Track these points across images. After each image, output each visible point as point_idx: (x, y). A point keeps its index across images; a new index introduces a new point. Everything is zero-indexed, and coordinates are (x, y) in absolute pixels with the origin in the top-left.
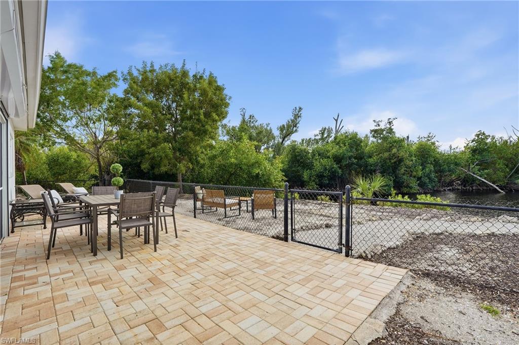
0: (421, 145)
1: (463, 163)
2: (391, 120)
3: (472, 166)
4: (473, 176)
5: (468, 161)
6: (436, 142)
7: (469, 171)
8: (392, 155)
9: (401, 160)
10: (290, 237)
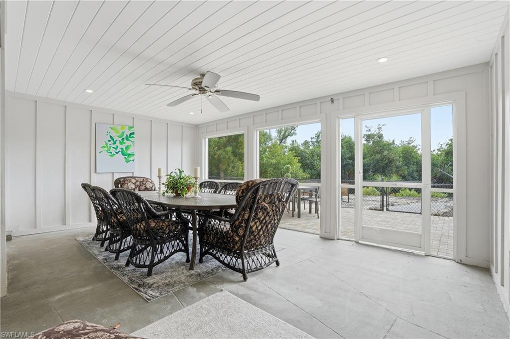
0: (405, 148)
1: (439, 163)
2: (380, 126)
3: (446, 167)
4: (447, 175)
5: (443, 163)
6: (418, 146)
7: (444, 170)
8: (383, 157)
9: (391, 161)
10: (385, 208)
